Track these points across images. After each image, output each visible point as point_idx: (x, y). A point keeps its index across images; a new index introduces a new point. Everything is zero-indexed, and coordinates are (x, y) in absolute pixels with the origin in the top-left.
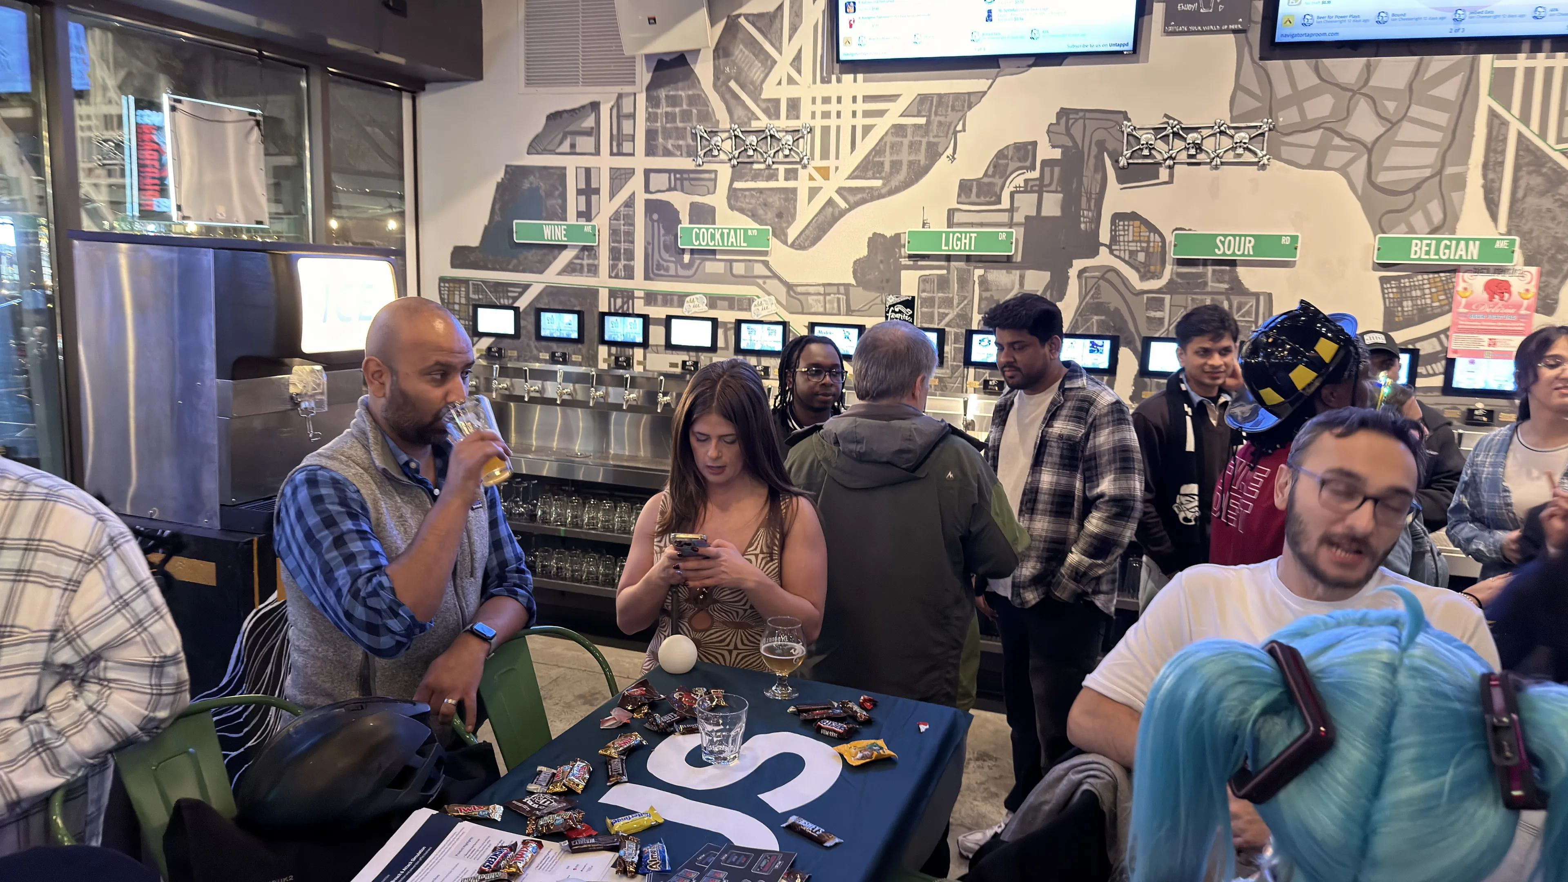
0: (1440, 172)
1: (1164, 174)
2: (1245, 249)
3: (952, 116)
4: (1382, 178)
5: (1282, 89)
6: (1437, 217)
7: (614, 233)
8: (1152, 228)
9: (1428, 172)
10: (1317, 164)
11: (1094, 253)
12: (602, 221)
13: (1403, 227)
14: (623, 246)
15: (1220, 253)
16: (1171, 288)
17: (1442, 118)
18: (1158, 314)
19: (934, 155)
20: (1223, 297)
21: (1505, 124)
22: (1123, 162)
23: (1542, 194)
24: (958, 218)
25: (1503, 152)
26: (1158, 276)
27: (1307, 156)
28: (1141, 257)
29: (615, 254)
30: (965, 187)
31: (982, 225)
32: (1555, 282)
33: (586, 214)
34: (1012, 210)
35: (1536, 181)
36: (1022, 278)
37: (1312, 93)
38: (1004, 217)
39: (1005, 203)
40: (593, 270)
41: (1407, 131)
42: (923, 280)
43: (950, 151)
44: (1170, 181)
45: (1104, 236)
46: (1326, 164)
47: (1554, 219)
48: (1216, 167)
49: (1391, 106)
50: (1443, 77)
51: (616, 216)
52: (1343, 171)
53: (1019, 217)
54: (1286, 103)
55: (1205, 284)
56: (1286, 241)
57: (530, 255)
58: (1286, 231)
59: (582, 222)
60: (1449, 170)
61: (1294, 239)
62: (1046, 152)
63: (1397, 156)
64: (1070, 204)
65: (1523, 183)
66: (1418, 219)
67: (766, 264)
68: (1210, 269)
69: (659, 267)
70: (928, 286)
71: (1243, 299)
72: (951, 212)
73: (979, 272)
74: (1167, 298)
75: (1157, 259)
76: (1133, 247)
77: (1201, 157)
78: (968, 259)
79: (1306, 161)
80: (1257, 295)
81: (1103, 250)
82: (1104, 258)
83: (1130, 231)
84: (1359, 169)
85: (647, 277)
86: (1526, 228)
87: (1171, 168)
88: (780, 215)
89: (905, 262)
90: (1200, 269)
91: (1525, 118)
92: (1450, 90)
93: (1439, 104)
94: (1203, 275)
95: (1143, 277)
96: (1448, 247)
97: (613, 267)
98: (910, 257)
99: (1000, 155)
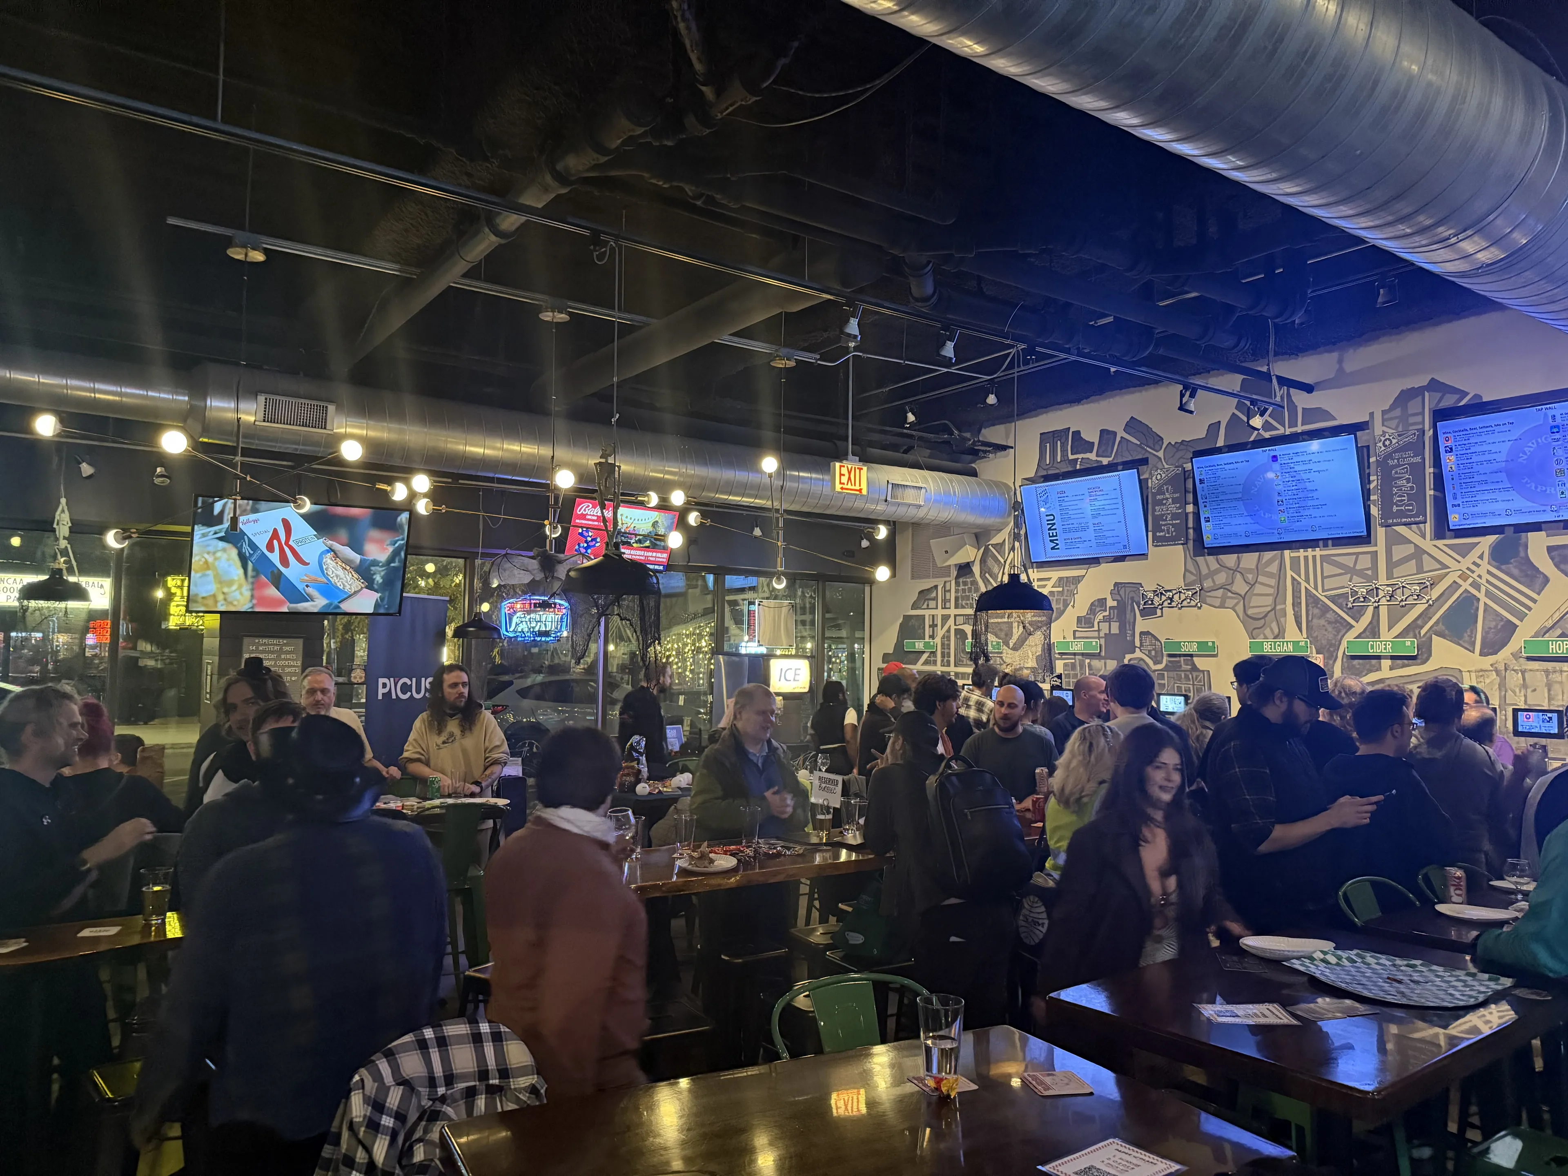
0: (1274, 609)
1: (1159, 612)
2: (1193, 649)
3: (1073, 587)
4: (1250, 612)
5: (1204, 571)
6: (1276, 631)
7: (943, 644)
8: (1157, 639)
9: (1269, 609)
10: (1222, 606)
11: (1134, 652)
12: (938, 640)
13: (1262, 636)
14: (946, 651)
15: (1184, 650)
16: (1166, 668)
17: (1273, 582)
18: (1162, 682)
19: (1066, 605)
20: (1188, 673)
21: (1299, 583)
22: (1141, 607)
23: (1320, 618)
24: (1078, 635)
25: (1300, 598)
26: (1160, 662)
27: (1217, 602)
28: (1153, 653)
29: (943, 656)
30: (1079, 619)
31: (1087, 638)
32: (1331, 662)
33: (932, 637)
34: (1099, 631)
35: (1316, 611)
36: (1105, 664)
37: (1216, 572)
38: (1096, 634)
39: (1096, 628)
40: (935, 663)
41: (1258, 589)
42: (1065, 665)
43: (1072, 604)
44: (1162, 616)
45: (1137, 644)
46: (1226, 605)
47: (1326, 630)
48: (1180, 609)
49: (1250, 576)
50: (1270, 562)
51: (943, 637)
52: (1233, 609)
53: (1102, 634)
54: (1207, 577)
55: (1181, 666)
56: (1210, 644)
57: (912, 656)
58: (1209, 639)
59: (931, 640)
60: (1278, 607)
61: (1213, 643)
62: (1111, 603)
63: (1255, 601)
64: (1122, 628)
65: (1310, 613)
66: (1267, 632)
67: (1001, 657)
68: (1182, 658)
69: (960, 660)
70: (1067, 668)
71: (1197, 673)
72: (1075, 632)
73: (1087, 661)
74: (1166, 673)
75: (1160, 654)
76: (1150, 648)
77: (1174, 604)
78: (1083, 654)
79: (1218, 603)
80: (1203, 671)
81: (1137, 650)
82: (1138, 654)
83: (1147, 641)
84: (1240, 608)
85: (955, 666)
86: (1315, 635)
87: (1162, 609)
88: (1006, 635)
89: (1057, 656)
90: (1178, 659)
91: (1307, 580)
92: (1274, 568)
93: (1270, 575)
94: (1179, 662)
95: (1155, 663)
96: (1279, 645)
97: (942, 661)
98: (1059, 654)
99: (1092, 604)
